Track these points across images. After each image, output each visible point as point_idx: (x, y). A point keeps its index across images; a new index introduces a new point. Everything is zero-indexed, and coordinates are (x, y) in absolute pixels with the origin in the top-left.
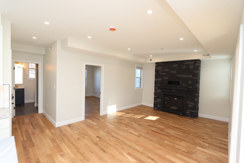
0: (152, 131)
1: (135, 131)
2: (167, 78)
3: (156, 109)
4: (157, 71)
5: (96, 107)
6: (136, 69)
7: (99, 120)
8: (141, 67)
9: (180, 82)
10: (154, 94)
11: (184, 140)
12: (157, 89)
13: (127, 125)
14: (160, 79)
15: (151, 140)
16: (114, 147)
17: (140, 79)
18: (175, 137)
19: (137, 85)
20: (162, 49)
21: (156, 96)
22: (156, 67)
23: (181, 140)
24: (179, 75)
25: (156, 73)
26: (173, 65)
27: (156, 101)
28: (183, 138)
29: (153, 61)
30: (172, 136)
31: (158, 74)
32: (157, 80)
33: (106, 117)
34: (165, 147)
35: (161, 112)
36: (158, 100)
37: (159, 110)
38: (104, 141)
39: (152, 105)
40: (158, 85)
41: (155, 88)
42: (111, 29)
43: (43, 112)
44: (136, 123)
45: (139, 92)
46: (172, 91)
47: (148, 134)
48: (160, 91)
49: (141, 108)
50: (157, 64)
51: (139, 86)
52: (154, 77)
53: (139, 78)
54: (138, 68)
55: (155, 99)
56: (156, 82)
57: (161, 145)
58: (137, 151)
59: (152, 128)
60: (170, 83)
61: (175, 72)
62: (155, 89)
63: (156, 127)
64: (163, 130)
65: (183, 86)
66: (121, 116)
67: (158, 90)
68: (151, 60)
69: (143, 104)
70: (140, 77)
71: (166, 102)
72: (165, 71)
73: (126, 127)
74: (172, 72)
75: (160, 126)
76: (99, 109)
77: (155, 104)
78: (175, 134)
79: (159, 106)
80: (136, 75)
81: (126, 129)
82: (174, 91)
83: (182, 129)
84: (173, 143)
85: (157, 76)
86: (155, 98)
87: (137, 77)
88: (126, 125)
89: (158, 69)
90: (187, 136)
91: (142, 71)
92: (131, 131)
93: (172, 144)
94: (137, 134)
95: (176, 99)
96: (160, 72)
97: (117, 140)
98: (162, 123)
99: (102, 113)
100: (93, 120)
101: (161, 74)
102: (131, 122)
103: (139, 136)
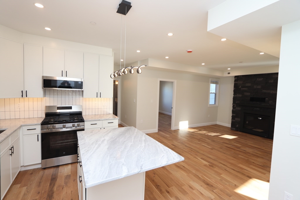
0: (227, 147)
1: (208, 145)
2: (249, 94)
3: (234, 129)
4: (236, 86)
5: (166, 122)
6: (211, 84)
7: (171, 133)
8: (216, 82)
9: (266, 99)
10: (232, 112)
11: (262, 158)
12: (235, 106)
13: (200, 140)
14: (240, 96)
15: (224, 153)
16: (189, 153)
17: (214, 95)
18: (252, 154)
19: (212, 101)
20: (242, 62)
21: (234, 115)
22: (235, 81)
23: (258, 157)
24: (264, 91)
25: (235, 89)
26: (258, 79)
27: (234, 121)
28: (261, 156)
29: (231, 75)
30: (249, 153)
31: (237, 90)
32: (236, 96)
33: (178, 132)
34: (238, 159)
35: (240, 133)
36: (236, 119)
37: (238, 131)
38: (179, 148)
39: (229, 125)
40: (237, 102)
41: (233, 105)
42: (188, 52)
43: (121, 122)
44: (209, 139)
45: (213, 110)
46: (255, 109)
47: (222, 149)
48: (239, 109)
49: (215, 127)
50: (236, 78)
51: (214, 102)
52: (233, 93)
53: (213, 93)
54: (213, 83)
55: (233, 118)
56: (235, 99)
57: (234, 157)
58: (210, 158)
59: (227, 145)
60: (252, 99)
61: (259, 87)
62: (233, 107)
63: (231, 145)
64: (239, 148)
65: (270, 103)
66: (192, 132)
67: (236, 108)
68: (229, 73)
69: (217, 124)
70: (215, 92)
71: (247, 122)
72: (246, 85)
73: (199, 141)
74: (255, 87)
75: (236, 144)
76: (170, 125)
77: (233, 124)
78: (253, 152)
79: (237, 126)
80: (211, 90)
81: (199, 142)
82: (258, 109)
83: (263, 150)
84: (248, 158)
85: (235, 92)
86: (232, 116)
87: (212, 93)
88: (198, 139)
89: (237, 83)
90: (267, 155)
91: (218, 86)
92: (204, 145)
93: (246, 159)
94: (210, 147)
95: (261, 119)
96: (240, 87)
97: (191, 149)
98: (239, 142)
99: (173, 128)
100: (166, 133)
101: (241, 89)
102: (203, 138)
103: (212, 149)
